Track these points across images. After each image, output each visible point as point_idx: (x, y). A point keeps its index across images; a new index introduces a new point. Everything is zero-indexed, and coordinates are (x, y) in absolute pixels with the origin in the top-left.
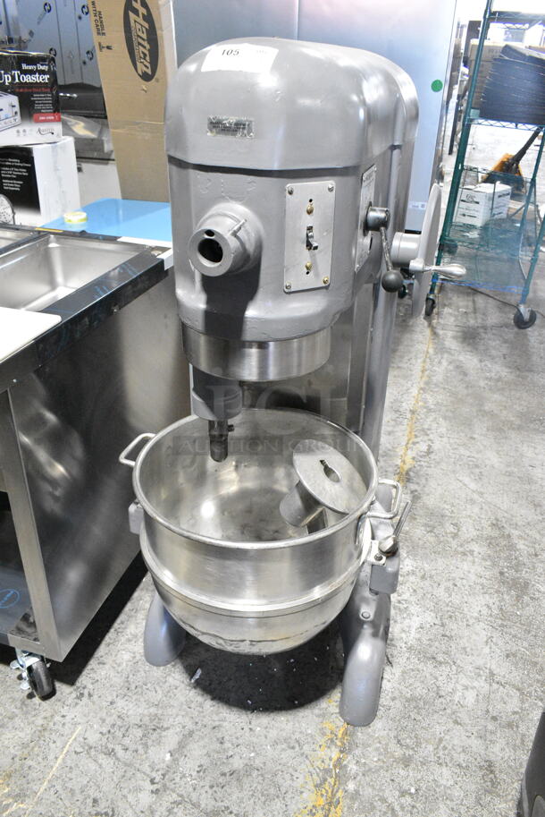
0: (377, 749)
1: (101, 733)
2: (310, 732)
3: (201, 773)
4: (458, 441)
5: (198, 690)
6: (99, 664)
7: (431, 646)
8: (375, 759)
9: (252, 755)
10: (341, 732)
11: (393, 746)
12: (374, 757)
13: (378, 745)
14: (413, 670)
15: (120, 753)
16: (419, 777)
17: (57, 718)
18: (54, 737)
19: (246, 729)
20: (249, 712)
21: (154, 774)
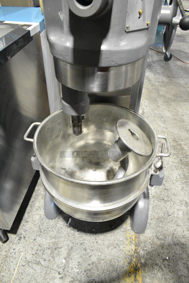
0: (150, 242)
1: (32, 254)
2: (121, 239)
3: (80, 266)
5: (71, 228)
6: (26, 222)
7: (161, 194)
8: (150, 247)
9: (100, 254)
10: (134, 237)
11: (156, 240)
12: (149, 246)
13: (150, 241)
14: (156, 206)
15: (43, 262)
16: (168, 252)
17: (12, 251)
18: (11, 260)
19: (95, 242)
20: (94, 235)
21: (59, 270)
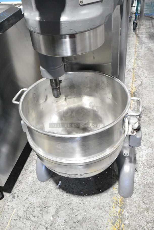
0: (135, 206)
1: (24, 211)
2: (107, 202)
3: (66, 223)
4: (152, 78)
5: (61, 190)
6: (20, 183)
7: (152, 162)
8: (135, 210)
9: (85, 213)
10: (120, 200)
11: (141, 204)
12: (134, 209)
13: (135, 204)
14: (146, 173)
15: (32, 218)
17: (6, 207)
18: (5, 214)
19: (82, 203)
20: (82, 197)
21: (47, 225)
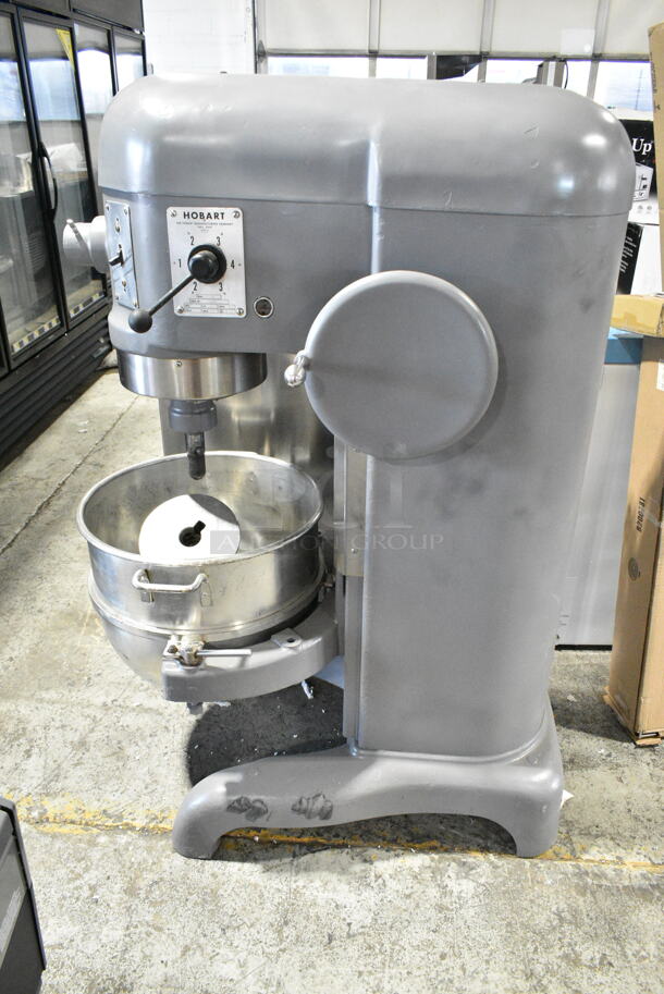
2: (165, 799)
3: (121, 728)
10: (166, 826)
11: (150, 877)
19: (166, 750)
